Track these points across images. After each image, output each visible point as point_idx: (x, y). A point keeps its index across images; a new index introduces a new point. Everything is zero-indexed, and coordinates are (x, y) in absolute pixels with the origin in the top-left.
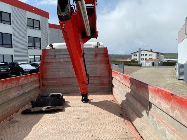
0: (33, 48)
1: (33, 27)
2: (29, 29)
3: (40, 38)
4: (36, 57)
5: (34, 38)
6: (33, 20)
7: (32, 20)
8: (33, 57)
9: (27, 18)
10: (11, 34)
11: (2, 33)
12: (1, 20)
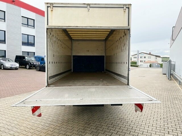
10: (34, 36)
11: (28, 35)
12: (28, 25)
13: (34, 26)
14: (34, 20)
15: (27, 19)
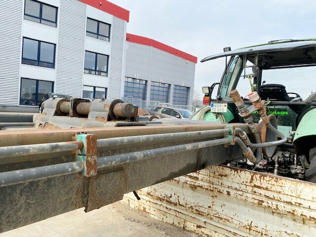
0: (93, 72)
1: (98, 34)
2: (89, 38)
3: (108, 56)
4: (97, 89)
5: (97, 53)
6: (99, 22)
7: (97, 22)
8: (92, 89)
9: (88, 18)
10: (55, 45)
11: (40, 42)
12: (40, 18)
13: (56, 22)
14: (57, 8)
15: (39, 5)
